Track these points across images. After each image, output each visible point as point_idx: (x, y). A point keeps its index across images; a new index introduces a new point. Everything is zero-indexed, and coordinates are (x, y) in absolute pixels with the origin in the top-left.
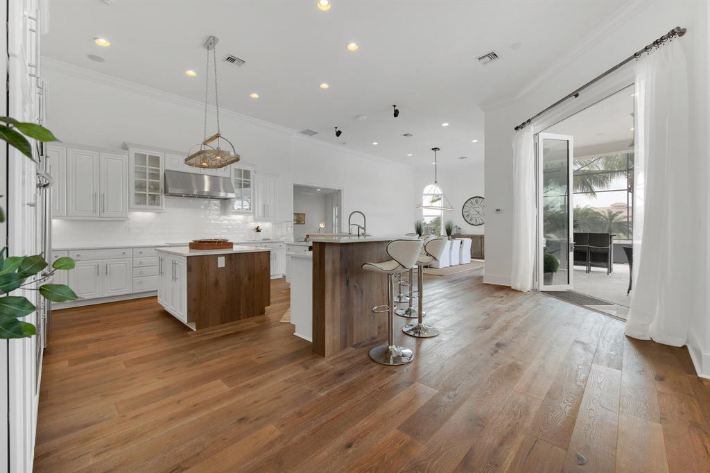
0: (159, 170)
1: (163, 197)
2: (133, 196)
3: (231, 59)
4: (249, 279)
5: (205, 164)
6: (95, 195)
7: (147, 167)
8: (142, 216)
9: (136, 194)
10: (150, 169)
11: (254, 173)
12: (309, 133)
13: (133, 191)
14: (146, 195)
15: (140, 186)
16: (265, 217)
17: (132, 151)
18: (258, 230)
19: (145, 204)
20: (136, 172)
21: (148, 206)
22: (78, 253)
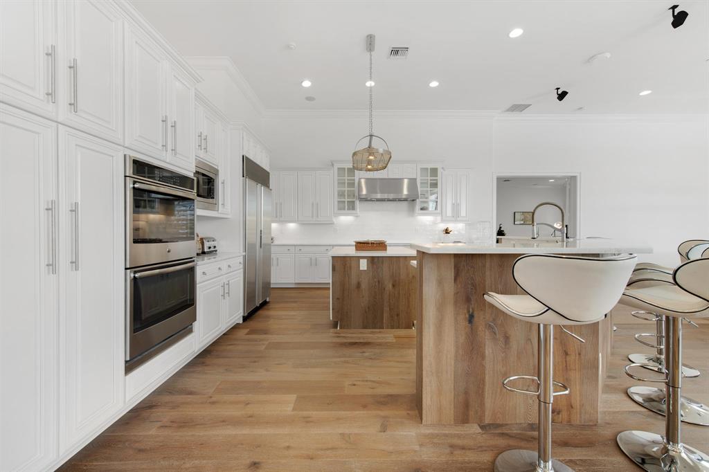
0: (354, 180)
1: (357, 203)
2: (336, 203)
3: (395, 52)
4: (394, 286)
5: (369, 167)
6: (313, 204)
7: (346, 178)
8: (346, 219)
9: (338, 201)
10: (348, 180)
11: (442, 170)
12: (518, 108)
13: (336, 199)
14: (344, 202)
15: (341, 194)
16: (456, 217)
17: (337, 166)
18: (447, 232)
19: (344, 209)
20: (339, 183)
21: (346, 211)
22: (301, 248)
